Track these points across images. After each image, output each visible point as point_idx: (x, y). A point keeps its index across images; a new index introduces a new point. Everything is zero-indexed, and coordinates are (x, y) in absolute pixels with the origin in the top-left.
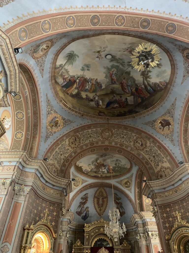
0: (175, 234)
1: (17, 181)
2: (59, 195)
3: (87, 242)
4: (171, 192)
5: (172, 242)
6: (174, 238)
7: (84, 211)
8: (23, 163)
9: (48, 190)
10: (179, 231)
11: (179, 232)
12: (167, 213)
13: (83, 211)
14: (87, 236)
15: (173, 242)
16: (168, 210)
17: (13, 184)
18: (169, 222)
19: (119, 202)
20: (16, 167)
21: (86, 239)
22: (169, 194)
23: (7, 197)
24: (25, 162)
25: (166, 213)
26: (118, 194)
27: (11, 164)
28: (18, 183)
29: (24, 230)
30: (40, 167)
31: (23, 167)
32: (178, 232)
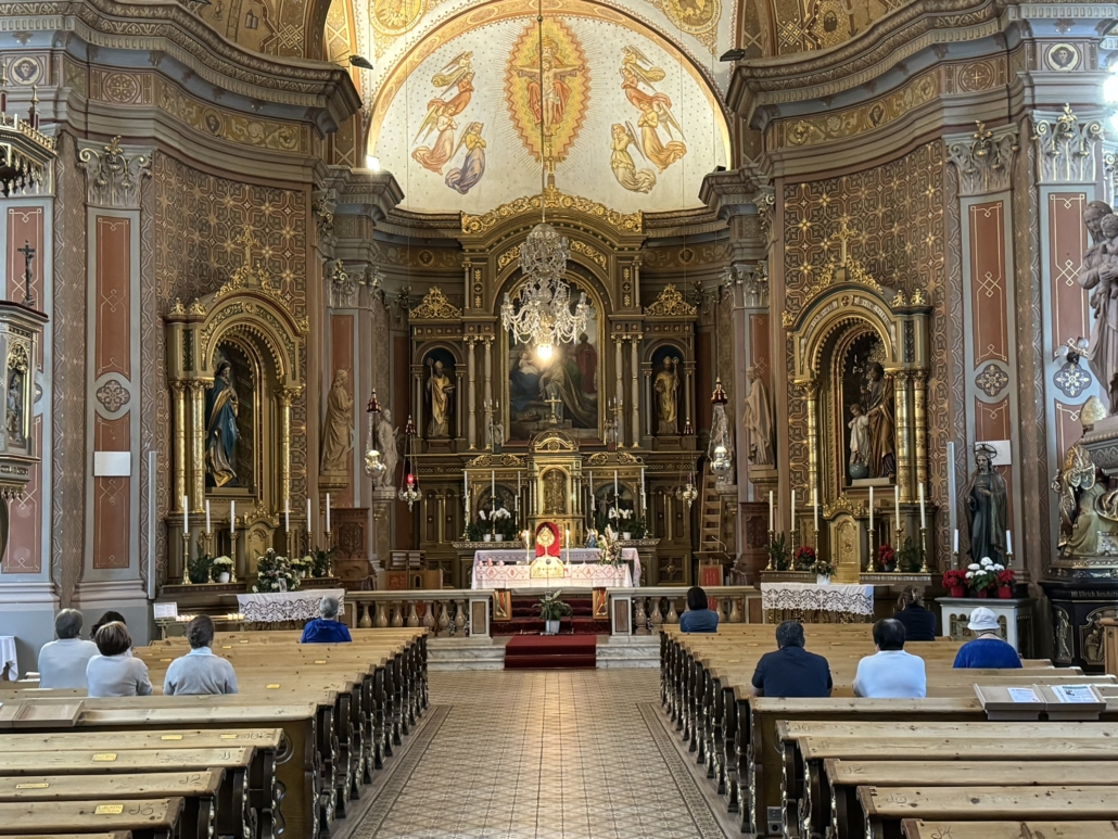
0: (818, 313)
1: (78, 121)
2: (294, 141)
3: (478, 299)
4: (855, 115)
5: (801, 338)
6: (813, 324)
7: (459, 146)
8: (84, 33)
9: (234, 130)
10: (837, 300)
11: (835, 304)
12: (815, 214)
13: (452, 145)
14: (478, 272)
15: (803, 341)
16: (825, 200)
17: (68, 141)
18: (816, 256)
19: (650, 93)
20: (60, 58)
21: (473, 284)
22: (843, 127)
23: (61, 206)
24: (93, 26)
25: (814, 216)
26: (647, 54)
27: (30, 43)
28: (86, 133)
29: (168, 322)
30: (171, 39)
31: (91, 49)
32: (831, 303)
